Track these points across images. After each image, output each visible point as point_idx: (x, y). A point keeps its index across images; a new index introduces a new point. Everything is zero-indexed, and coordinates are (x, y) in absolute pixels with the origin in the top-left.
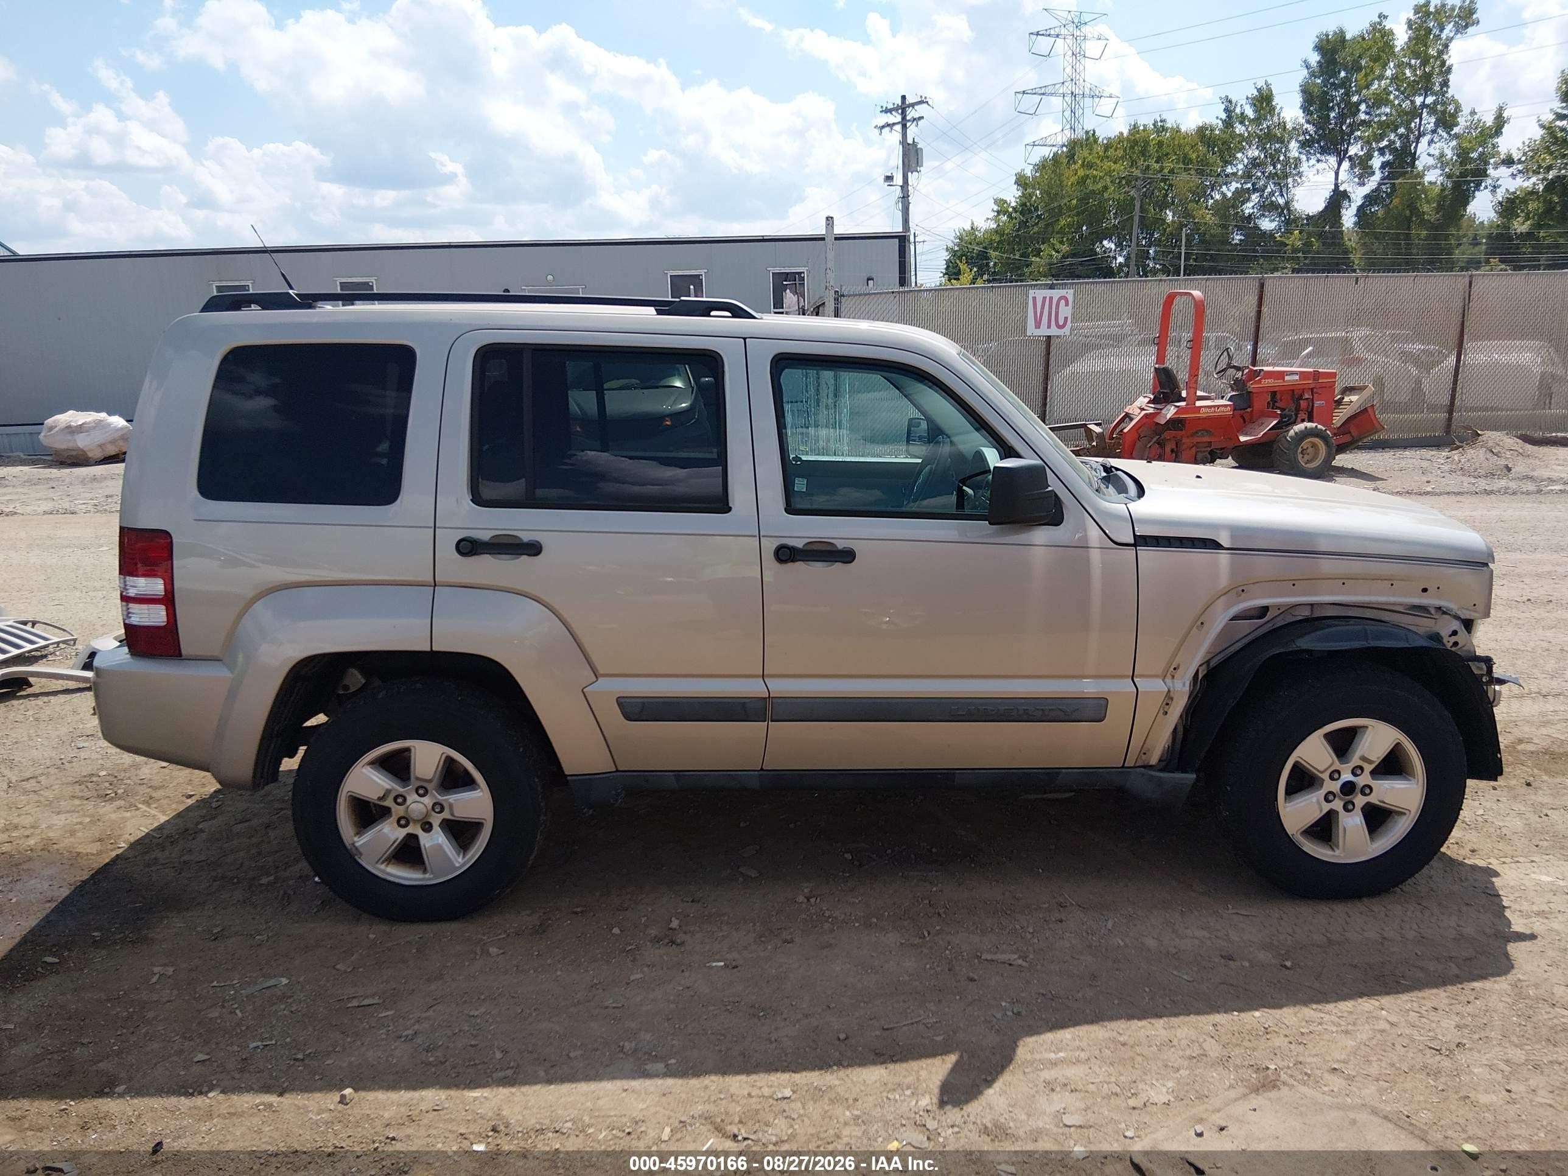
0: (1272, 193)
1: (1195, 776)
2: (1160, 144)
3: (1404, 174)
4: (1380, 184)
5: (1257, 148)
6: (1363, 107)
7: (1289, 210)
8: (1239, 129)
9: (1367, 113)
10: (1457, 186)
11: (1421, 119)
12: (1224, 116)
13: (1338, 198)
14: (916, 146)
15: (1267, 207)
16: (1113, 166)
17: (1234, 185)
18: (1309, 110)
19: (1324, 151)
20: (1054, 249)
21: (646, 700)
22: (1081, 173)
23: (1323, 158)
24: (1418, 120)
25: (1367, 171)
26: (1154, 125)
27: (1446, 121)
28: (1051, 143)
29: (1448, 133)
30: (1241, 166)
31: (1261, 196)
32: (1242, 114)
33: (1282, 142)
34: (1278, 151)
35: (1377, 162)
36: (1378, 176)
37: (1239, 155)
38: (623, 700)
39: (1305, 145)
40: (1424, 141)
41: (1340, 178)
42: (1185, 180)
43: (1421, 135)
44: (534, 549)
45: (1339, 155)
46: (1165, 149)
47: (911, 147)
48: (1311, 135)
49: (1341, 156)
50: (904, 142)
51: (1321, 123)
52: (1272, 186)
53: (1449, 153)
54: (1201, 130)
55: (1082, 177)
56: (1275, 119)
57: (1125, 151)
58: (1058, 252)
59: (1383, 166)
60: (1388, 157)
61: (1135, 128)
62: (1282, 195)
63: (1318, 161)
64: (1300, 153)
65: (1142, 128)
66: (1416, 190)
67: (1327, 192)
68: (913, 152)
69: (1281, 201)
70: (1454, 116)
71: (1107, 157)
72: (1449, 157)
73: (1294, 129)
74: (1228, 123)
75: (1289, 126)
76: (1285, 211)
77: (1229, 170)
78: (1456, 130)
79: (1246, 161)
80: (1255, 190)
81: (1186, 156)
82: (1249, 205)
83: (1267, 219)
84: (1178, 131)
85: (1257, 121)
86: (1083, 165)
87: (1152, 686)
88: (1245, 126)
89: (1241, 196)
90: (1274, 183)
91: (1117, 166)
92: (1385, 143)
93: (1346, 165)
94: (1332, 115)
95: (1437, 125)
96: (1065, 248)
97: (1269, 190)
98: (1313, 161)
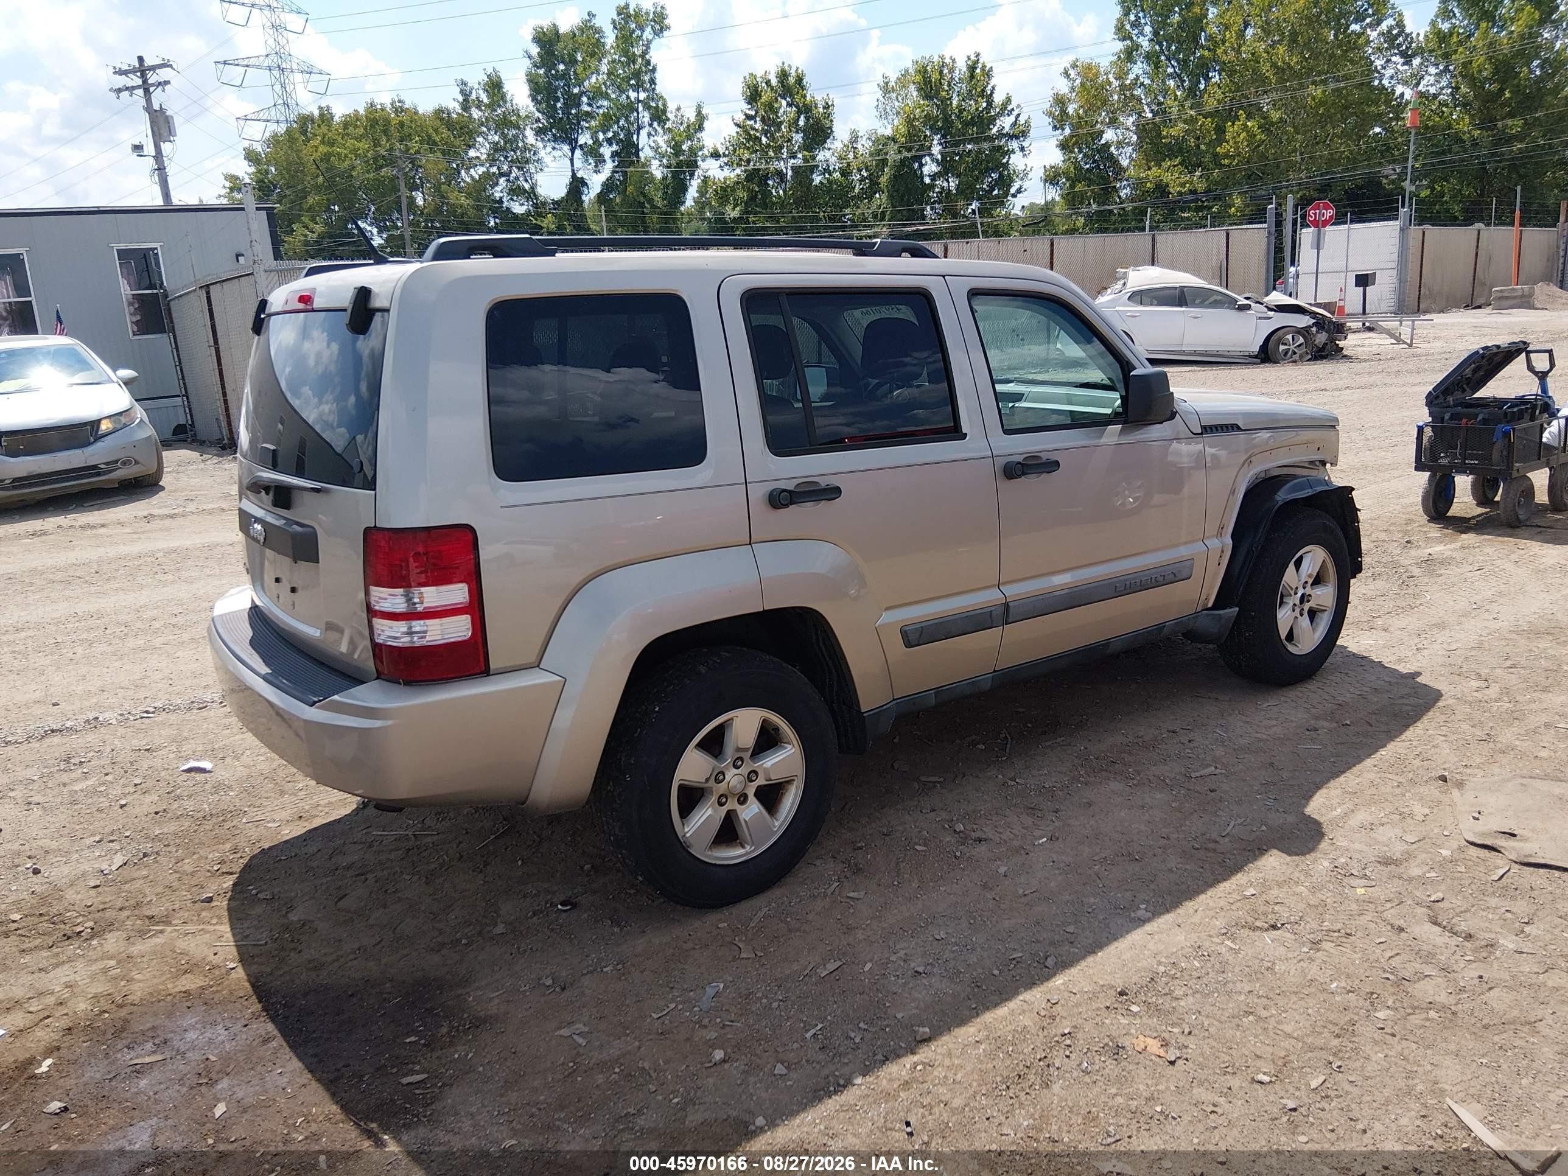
0: (517, 178)
1: (1237, 609)
2: (402, 124)
3: (631, 163)
4: (613, 172)
5: (496, 133)
6: (585, 99)
7: (535, 195)
8: (476, 114)
9: (589, 105)
10: (675, 175)
11: (638, 113)
12: (461, 99)
13: (577, 185)
14: (164, 113)
15: (515, 191)
16: (358, 145)
17: (481, 170)
18: (537, 99)
19: (556, 139)
20: (308, 229)
21: (923, 624)
22: (323, 149)
23: (557, 146)
24: (635, 114)
25: (600, 160)
26: (392, 105)
27: (659, 116)
28: (265, 118)
29: (663, 127)
30: (483, 151)
31: (508, 181)
32: (477, 98)
33: (519, 128)
34: (516, 137)
35: (606, 151)
36: (609, 165)
37: (480, 139)
38: (907, 628)
39: (540, 132)
40: (644, 133)
41: (576, 165)
42: (431, 162)
43: (640, 128)
44: (833, 492)
45: (570, 144)
46: (406, 130)
47: (158, 114)
48: (543, 124)
49: (574, 145)
50: (149, 108)
51: (550, 112)
52: (516, 171)
53: (664, 147)
54: (439, 112)
55: (325, 155)
56: (509, 105)
57: (365, 129)
58: (314, 232)
59: (614, 155)
60: (615, 147)
61: (372, 106)
62: (526, 181)
63: (554, 148)
64: (537, 140)
65: (379, 107)
66: (646, 177)
67: (567, 179)
68: (161, 120)
69: (527, 186)
70: (664, 111)
71: (348, 134)
72: (663, 149)
73: (527, 116)
74: (466, 105)
75: (523, 114)
76: (531, 194)
77: (472, 153)
78: (668, 125)
79: (488, 146)
80: (501, 175)
81: (429, 137)
82: (499, 188)
83: (517, 203)
84: (416, 113)
85: (492, 106)
86: (323, 142)
87: (1214, 543)
88: (481, 110)
89: (489, 180)
90: (518, 168)
91: (361, 145)
92: (610, 135)
93: (578, 153)
94: (559, 105)
95: (652, 119)
96: (319, 228)
97: (513, 175)
98: (549, 149)
